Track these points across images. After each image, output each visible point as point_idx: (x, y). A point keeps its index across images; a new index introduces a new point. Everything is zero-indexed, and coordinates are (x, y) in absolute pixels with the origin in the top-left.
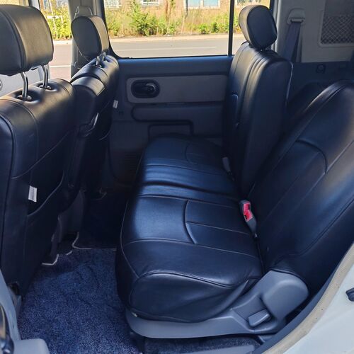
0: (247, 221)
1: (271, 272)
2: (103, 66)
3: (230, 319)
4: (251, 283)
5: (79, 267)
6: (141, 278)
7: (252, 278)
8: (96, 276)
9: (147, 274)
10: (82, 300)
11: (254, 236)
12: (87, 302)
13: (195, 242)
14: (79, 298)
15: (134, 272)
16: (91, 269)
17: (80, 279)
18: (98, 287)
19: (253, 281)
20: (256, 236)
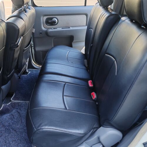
2: (26, 12)
4: (94, 131)
5: (13, 111)
6: (37, 130)
7: (94, 128)
10: (13, 129)
12: (15, 131)
13: (68, 108)
14: (11, 128)
15: (34, 126)
16: (19, 113)
17: (13, 118)
18: (22, 122)
19: (95, 130)
20: (97, 103)
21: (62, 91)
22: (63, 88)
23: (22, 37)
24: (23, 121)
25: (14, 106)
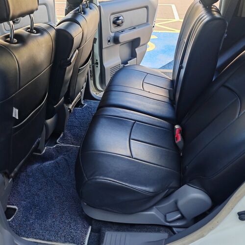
0: (177, 142)
1: (186, 186)
2: (85, 13)
3: (152, 214)
4: (170, 192)
5: (59, 157)
6: (89, 180)
7: (171, 188)
8: (69, 166)
9: (93, 178)
10: (57, 182)
11: (180, 154)
12: (60, 184)
13: (134, 156)
14: (55, 181)
15: (85, 175)
16: (66, 160)
17: (58, 166)
18: (70, 174)
19: (172, 190)
20: (181, 154)
21: (129, 132)
22: (130, 128)
23: (77, 50)
24: (71, 172)
25: (59, 150)
